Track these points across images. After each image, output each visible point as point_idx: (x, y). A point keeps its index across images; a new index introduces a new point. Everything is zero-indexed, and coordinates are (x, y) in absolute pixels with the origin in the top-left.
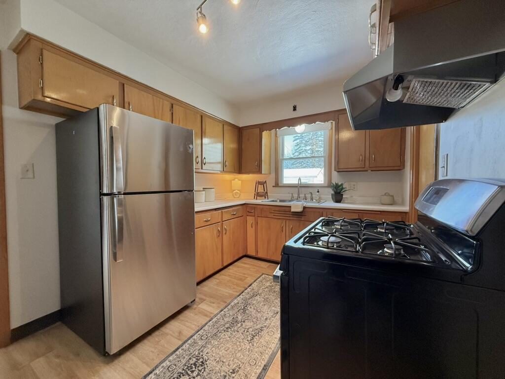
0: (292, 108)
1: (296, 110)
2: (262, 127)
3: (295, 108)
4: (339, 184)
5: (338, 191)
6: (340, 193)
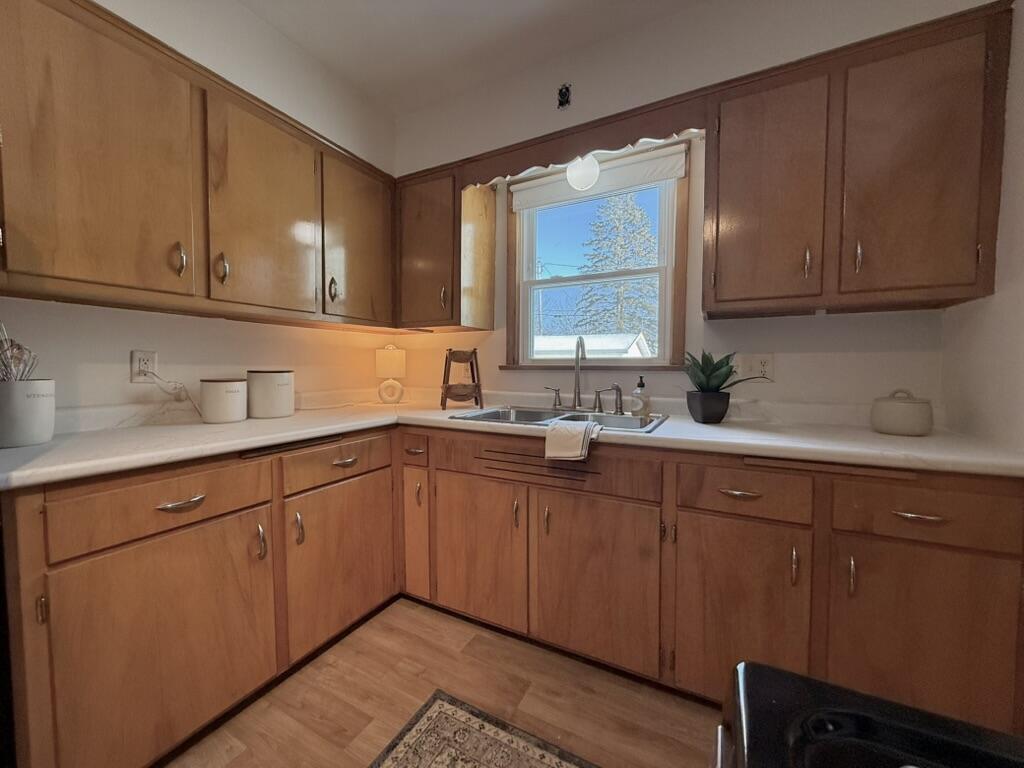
0: (556, 97)
1: (568, 102)
2: (461, 173)
3: (564, 98)
4: (716, 359)
5: (714, 382)
6: (717, 389)
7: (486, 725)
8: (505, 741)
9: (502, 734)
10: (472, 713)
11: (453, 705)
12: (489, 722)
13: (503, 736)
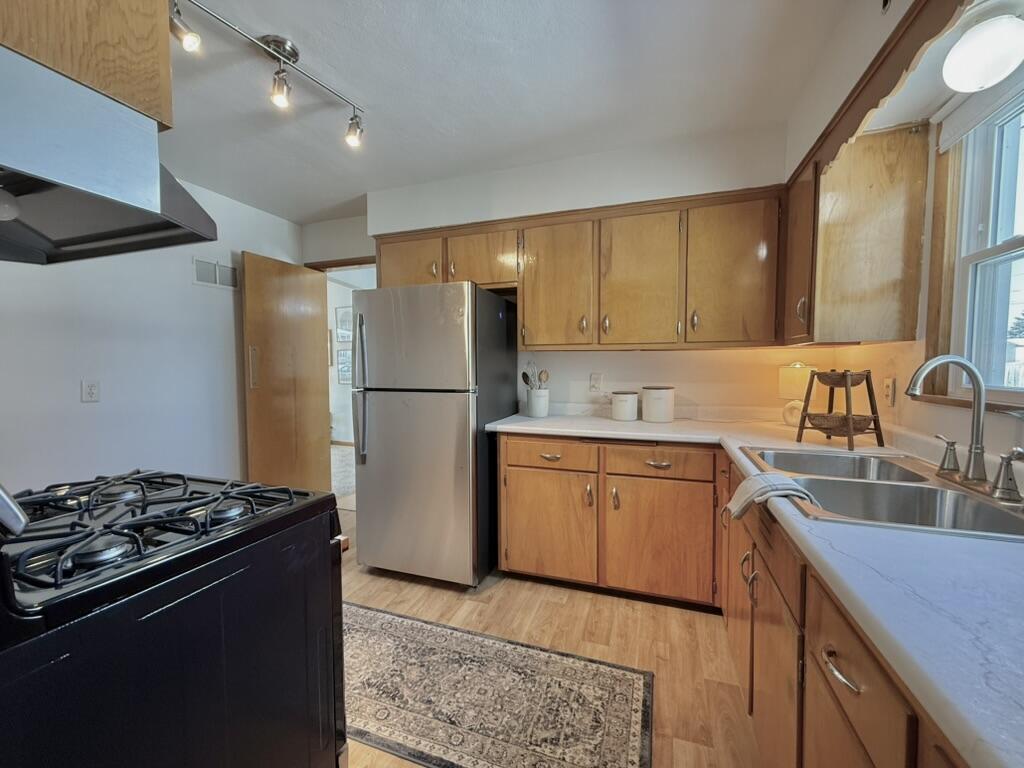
2: (820, 156)
7: (639, 714)
8: (633, 730)
9: (638, 727)
10: (645, 701)
11: (644, 686)
12: (643, 715)
13: (637, 728)
